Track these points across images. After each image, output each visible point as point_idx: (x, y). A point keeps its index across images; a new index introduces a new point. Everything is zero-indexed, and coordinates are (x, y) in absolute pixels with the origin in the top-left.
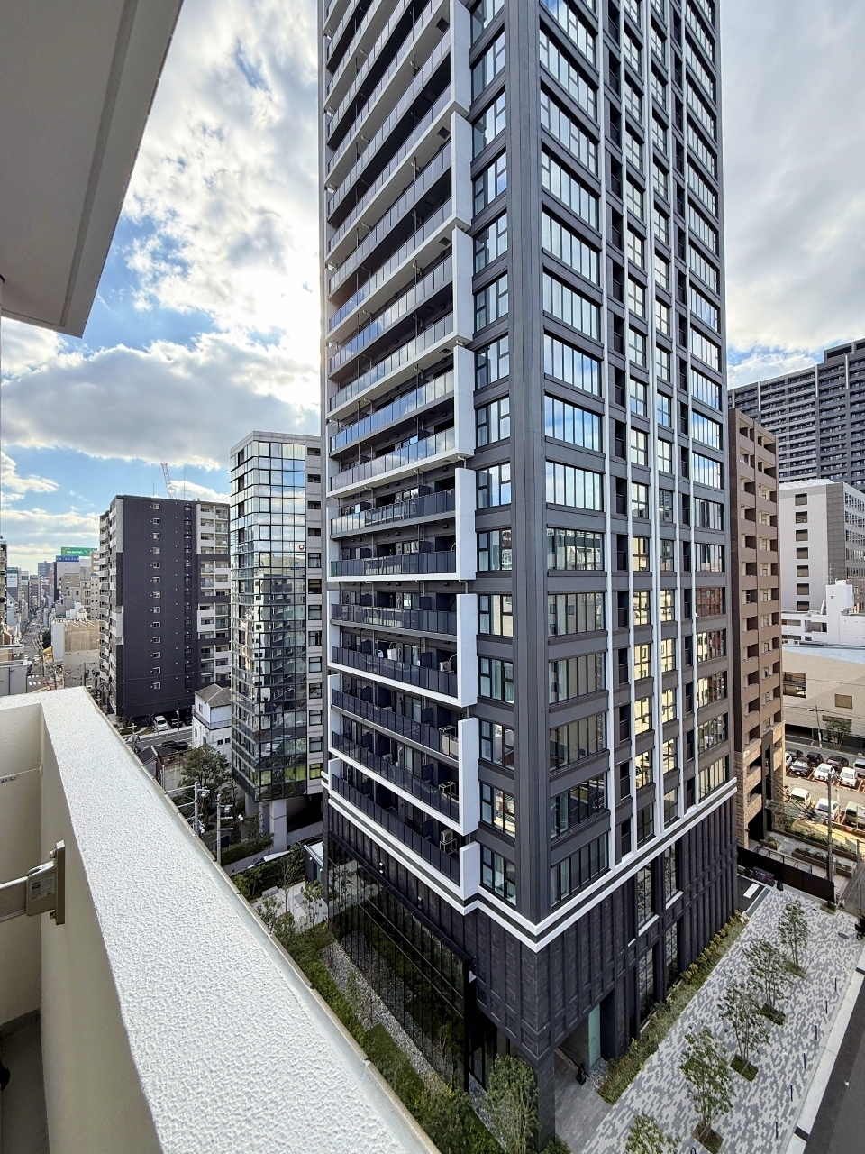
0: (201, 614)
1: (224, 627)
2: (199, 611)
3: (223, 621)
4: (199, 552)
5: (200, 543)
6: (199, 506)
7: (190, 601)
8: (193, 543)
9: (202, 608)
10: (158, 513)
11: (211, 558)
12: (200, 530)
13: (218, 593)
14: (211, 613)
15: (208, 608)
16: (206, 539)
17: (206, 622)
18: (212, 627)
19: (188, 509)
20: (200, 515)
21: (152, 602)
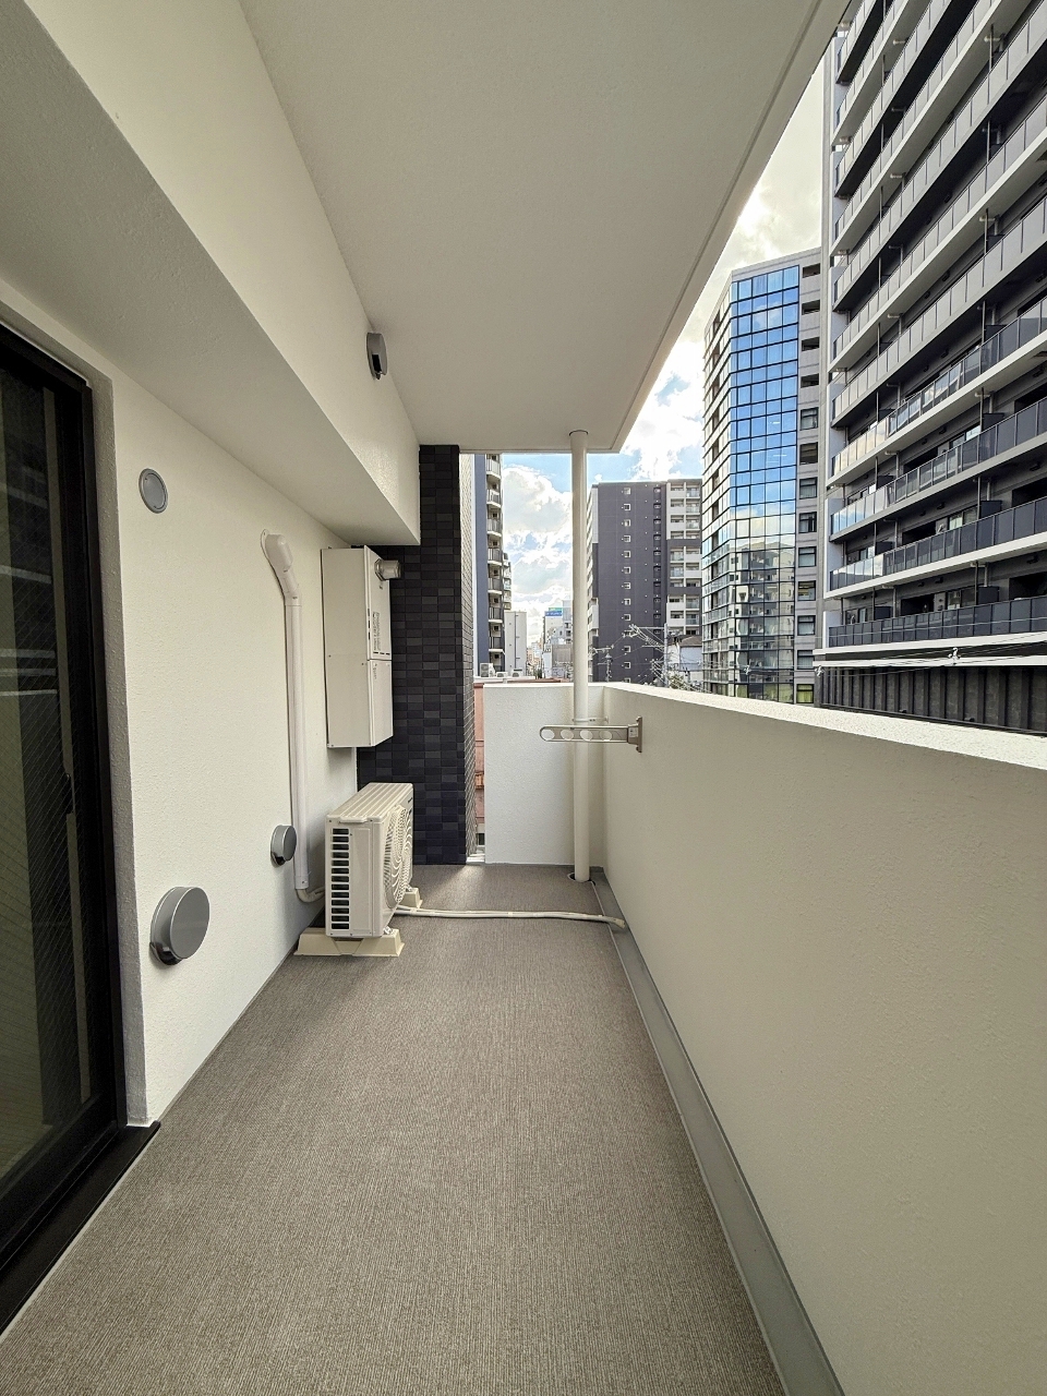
0: (671, 607)
1: (695, 623)
2: (668, 604)
3: (694, 616)
4: (669, 537)
5: (671, 527)
6: (669, 486)
7: (659, 593)
8: (663, 528)
9: (672, 601)
10: (630, 499)
11: (681, 544)
12: (671, 511)
13: (688, 585)
14: (681, 606)
15: (677, 601)
16: (677, 521)
17: (676, 615)
18: (682, 622)
19: (658, 491)
20: (671, 495)
21: (623, 594)
